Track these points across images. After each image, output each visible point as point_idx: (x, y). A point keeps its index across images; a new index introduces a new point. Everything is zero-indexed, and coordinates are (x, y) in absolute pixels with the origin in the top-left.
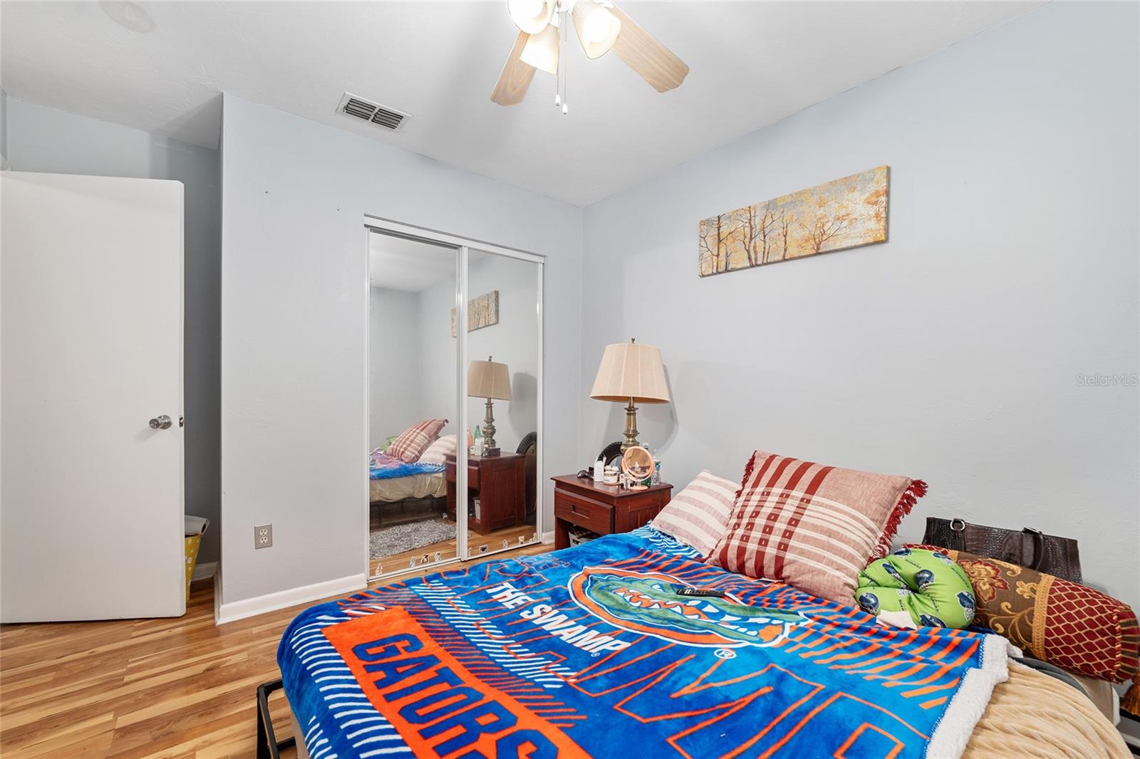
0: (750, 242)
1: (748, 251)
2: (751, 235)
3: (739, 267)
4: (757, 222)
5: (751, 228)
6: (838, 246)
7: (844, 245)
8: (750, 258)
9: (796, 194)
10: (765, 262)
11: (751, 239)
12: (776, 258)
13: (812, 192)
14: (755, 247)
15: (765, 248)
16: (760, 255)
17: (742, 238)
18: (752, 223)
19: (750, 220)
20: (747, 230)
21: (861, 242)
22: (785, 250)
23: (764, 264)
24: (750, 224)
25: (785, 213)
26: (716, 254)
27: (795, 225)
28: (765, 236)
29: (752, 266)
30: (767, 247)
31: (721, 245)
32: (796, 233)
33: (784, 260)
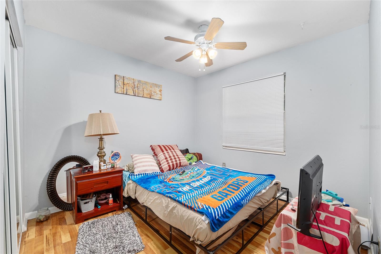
0: (134, 89)
1: (133, 91)
2: (134, 87)
3: (131, 94)
4: (136, 84)
5: (134, 85)
6: (154, 98)
7: (155, 98)
8: (134, 93)
9: (146, 82)
10: (138, 96)
11: (134, 88)
12: (141, 96)
13: (149, 83)
14: (135, 91)
15: (138, 92)
16: (137, 93)
17: (131, 86)
18: (134, 84)
19: (134, 82)
20: (133, 85)
21: (158, 99)
22: (143, 94)
23: (137, 96)
24: (134, 83)
25: (143, 85)
26: (123, 88)
27: (145, 89)
28: (138, 89)
29: (134, 95)
30: (139, 92)
31: (124, 86)
32: (145, 92)
33: (143, 97)
